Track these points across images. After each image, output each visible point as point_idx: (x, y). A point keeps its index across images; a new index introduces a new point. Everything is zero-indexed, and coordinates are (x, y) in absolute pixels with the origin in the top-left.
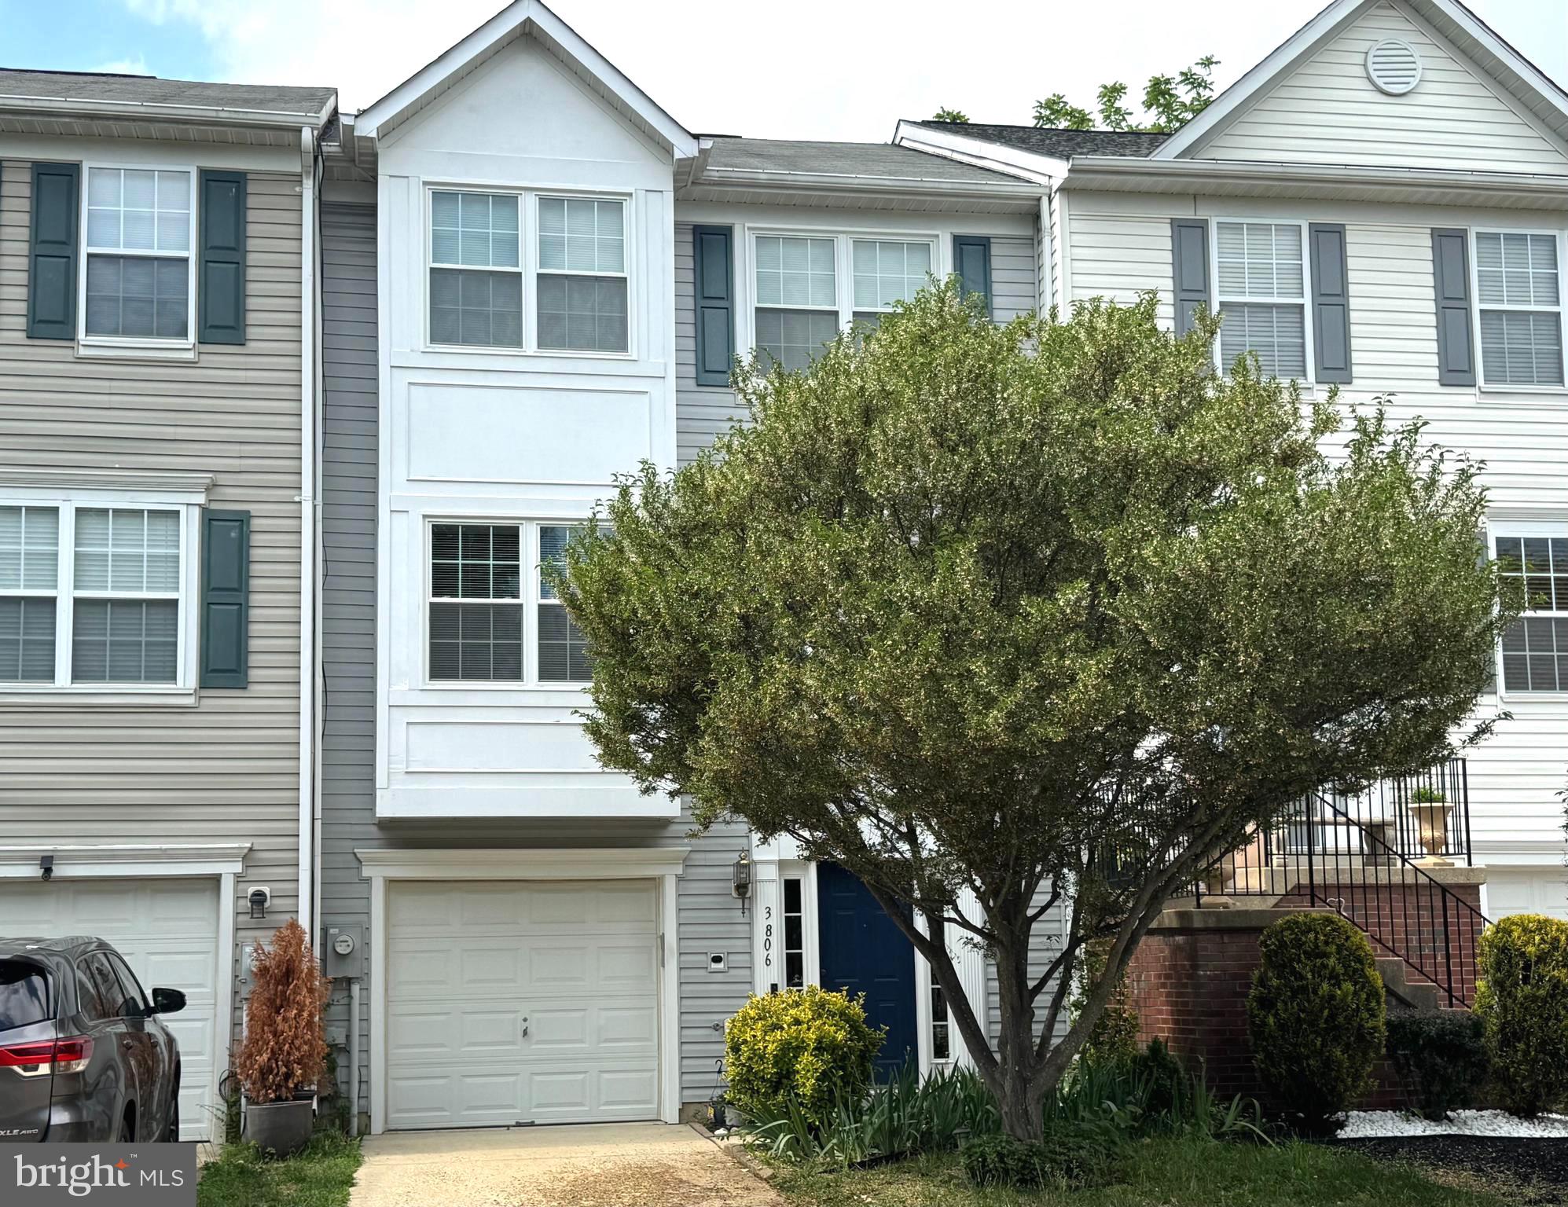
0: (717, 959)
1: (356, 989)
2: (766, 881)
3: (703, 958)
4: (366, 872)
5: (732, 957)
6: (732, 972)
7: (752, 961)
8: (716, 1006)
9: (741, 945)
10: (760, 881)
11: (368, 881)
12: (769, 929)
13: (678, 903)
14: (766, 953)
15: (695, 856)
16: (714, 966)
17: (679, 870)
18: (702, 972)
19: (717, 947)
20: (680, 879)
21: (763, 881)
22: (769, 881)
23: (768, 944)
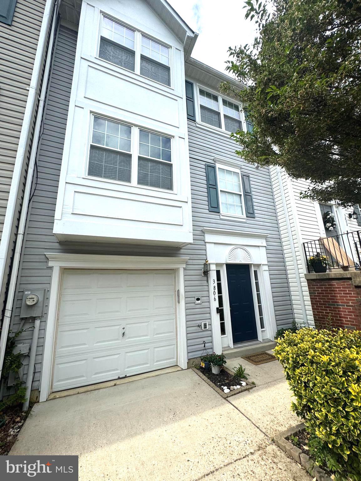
0: (198, 299)
1: (37, 322)
2: (212, 270)
3: (193, 299)
4: (50, 264)
5: (203, 298)
6: (203, 304)
7: (210, 299)
8: (198, 317)
9: (205, 293)
11: (51, 268)
12: (214, 287)
13: (184, 278)
14: (214, 296)
15: (190, 261)
16: (198, 302)
17: (184, 266)
18: (193, 305)
19: (198, 295)
20: (185, 269)
22: (214, 270)
23: (214, 293)
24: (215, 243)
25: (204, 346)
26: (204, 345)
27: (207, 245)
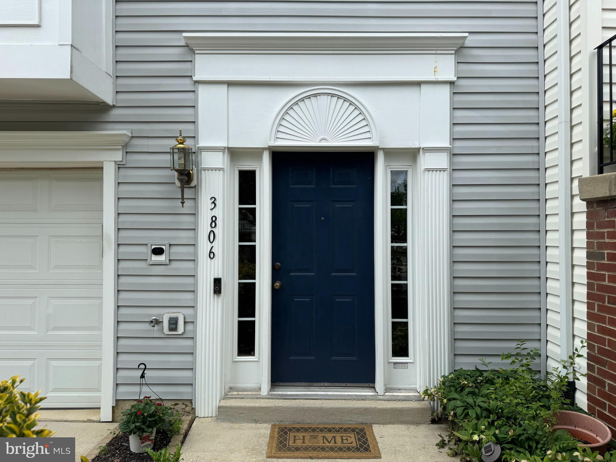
0: (158, 251)
2: (212, 169)
3: (142, 250)
5: (174, 249)
6: (174, 265)
7: (196, 254)
8: (156, 300)
9: (184, 236)
10: (205, 169)
12: (214, 220)
13: (117, 192)
14: (210, 245)
15: (135, 142)
16: (156, 258)
17: (118, 156)
18: (142, 265)
19: (158, 238)
20: (120, 166)
21: (208, 169)
22: (216, 169)
23: (212, 236)
24: (230, 84)
25: (143, 376)
26: (140, 373)
27: (202, 90)
